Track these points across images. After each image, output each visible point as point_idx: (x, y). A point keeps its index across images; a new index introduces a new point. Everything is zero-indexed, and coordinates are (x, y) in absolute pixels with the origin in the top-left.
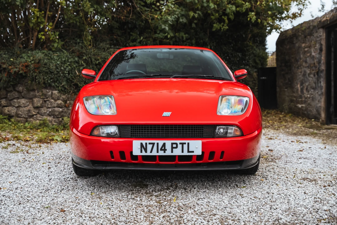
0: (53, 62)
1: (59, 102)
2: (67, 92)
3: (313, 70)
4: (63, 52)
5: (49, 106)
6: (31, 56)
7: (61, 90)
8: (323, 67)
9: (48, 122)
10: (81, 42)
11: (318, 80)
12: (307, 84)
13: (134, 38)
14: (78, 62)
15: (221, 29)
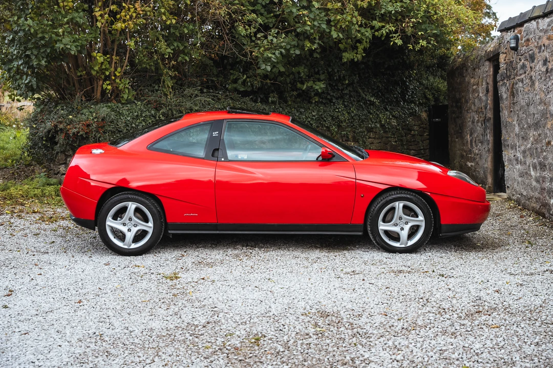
0: (122, 118)
3: (481, 117)
4: (136, 104)
6: (94, 112)
8: (490, 115)
11: (485, 132)
12: (476, 135)
13: (236, 77)
14: (154, 116)
15: (354, 59)
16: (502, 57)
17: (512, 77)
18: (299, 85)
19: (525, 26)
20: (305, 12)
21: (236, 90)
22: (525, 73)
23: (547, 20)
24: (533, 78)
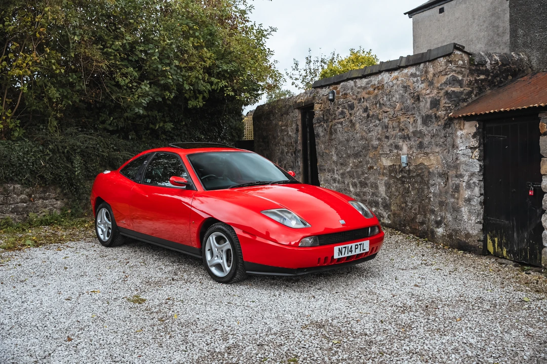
0: (14, 153)
1: (23, 196)
2: (32, 185)
3: (290, 149)
4: (25, 141)
5: (12, 203)
7: (25, 183)
8: (300, 147)
9: (11, 220)
10: (45, 128)
11: (295, 160)
12: (285, 163)
13: (103, 118)
14: (42, 152)
15: (197, 106)
16: (317, 107)
17: (330, 120)
18: (151, 126)
19: (342, 84)
20: (168, 68)
21: (105, 129)
22: (344, 117)
23: (365, 81)
24: (354, 121)
